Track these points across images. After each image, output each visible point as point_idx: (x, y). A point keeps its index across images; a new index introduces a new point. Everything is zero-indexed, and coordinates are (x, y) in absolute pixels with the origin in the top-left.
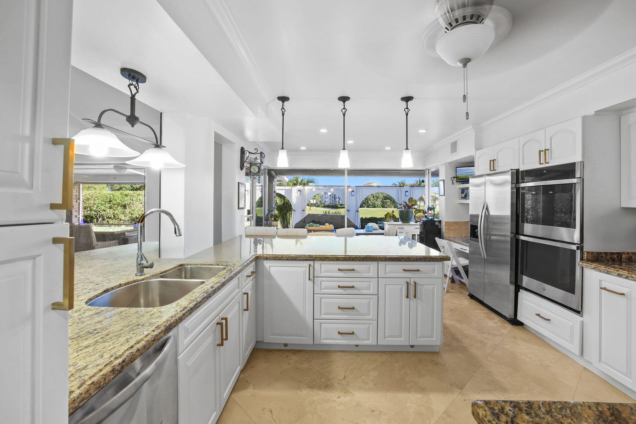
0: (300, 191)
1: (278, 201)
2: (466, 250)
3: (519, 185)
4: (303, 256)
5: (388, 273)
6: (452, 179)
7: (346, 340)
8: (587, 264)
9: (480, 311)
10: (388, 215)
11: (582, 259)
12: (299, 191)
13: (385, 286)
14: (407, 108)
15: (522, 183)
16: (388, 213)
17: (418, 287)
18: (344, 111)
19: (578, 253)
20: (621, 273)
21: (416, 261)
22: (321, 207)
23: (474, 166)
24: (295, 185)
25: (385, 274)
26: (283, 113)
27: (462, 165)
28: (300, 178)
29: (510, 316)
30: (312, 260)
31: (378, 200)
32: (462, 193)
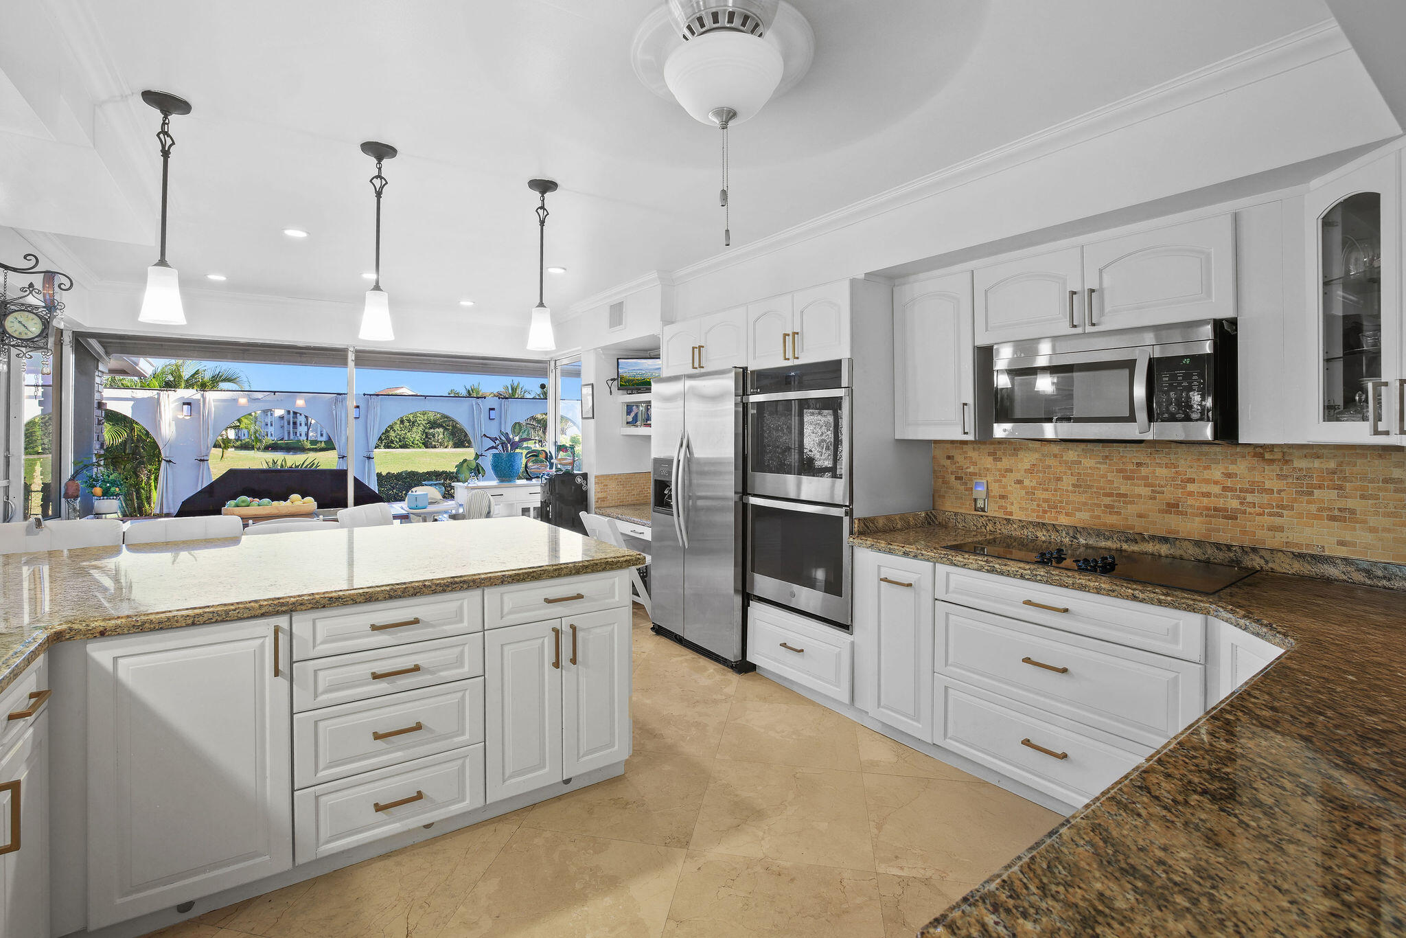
0: (189, 404)
1: (108, 434)
2: (643, 533)
3: (748, 399)
4: (252, 604)
5: (510, 613)
6: (610, 382)
7: (399, 820)
8: (861, 541)
9: (680, 659)
10: (465, 465)
11: (851, 533)
12: (184, 404)
13: (502, 648)
14: (542, 207)
15: (753, 394)
16: (465, 461)
17: (580, 635)
18: (377, 182)
19: (846, 520)
20: (907, 550)
21: (574, 574)
22: (259, 449)
23: (660, 358)
24: (169, 385)
25: (502, 617)
26: (163, 146)
27: (628, 353)
28: (189, 367)
29: (735, 657)
30: (284, 612)
31: (415, 429)
32: (629, 413)
